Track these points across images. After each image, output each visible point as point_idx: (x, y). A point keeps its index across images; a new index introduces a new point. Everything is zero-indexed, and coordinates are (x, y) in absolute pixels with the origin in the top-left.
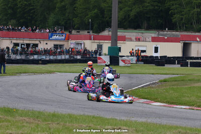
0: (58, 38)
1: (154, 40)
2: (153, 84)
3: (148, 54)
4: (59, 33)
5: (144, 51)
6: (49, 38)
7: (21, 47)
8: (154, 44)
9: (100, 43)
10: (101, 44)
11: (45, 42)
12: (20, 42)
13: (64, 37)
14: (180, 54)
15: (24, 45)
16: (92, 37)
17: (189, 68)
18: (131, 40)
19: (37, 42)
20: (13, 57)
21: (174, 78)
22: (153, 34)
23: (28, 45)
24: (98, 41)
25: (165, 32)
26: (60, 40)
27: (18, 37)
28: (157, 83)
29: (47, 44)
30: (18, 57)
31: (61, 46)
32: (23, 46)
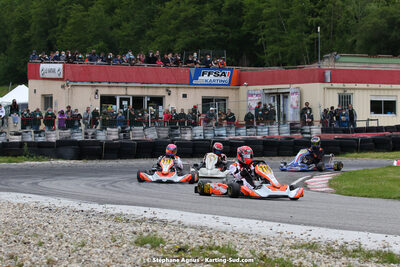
0: (212, 81)
4: (214, 69)
6: (190, 82)
7: (121, 107)
9: (345, 90)
10: (348, 92)
11: (182, 92)
12: (117, 91)
13: (227, 78)
15: (128, 100)
16: (328, 74)
19: (160, 92)
23: (138, 101)
24: (341, 85)
26: (217, 86)
27: (113, 81)
29: (185, 96)
32: (125, 103)
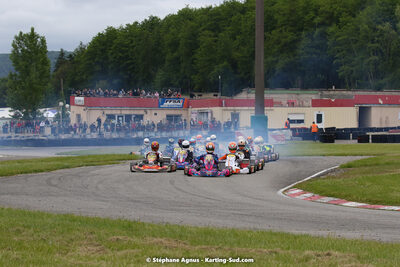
1: (316, 104)
2: (332, 171)
3: (307, 125)
5: (302, 121)
6: (159, 106)
7: (119, 121)
8: (316, 111)
9: (235, 110)
10: (237, 112)
11: (154, 112)
12: (116, 112)
14: (354, 124)
15: (122, 117)
16: (224, 102)
17: (371, 143)
18: (280, 105)
19: (142, 112)
20: (107, 135)
21: (361, 161)
22: (314, 95)
23: (128, 117)
24: (232, 108)
25: (332, 93)
26: (176, 108)
27: (114, 106)
28: (338, 169)
29: (156, 114)
30: (115, 135)
31: (177, 117)
32: (120, 119)
